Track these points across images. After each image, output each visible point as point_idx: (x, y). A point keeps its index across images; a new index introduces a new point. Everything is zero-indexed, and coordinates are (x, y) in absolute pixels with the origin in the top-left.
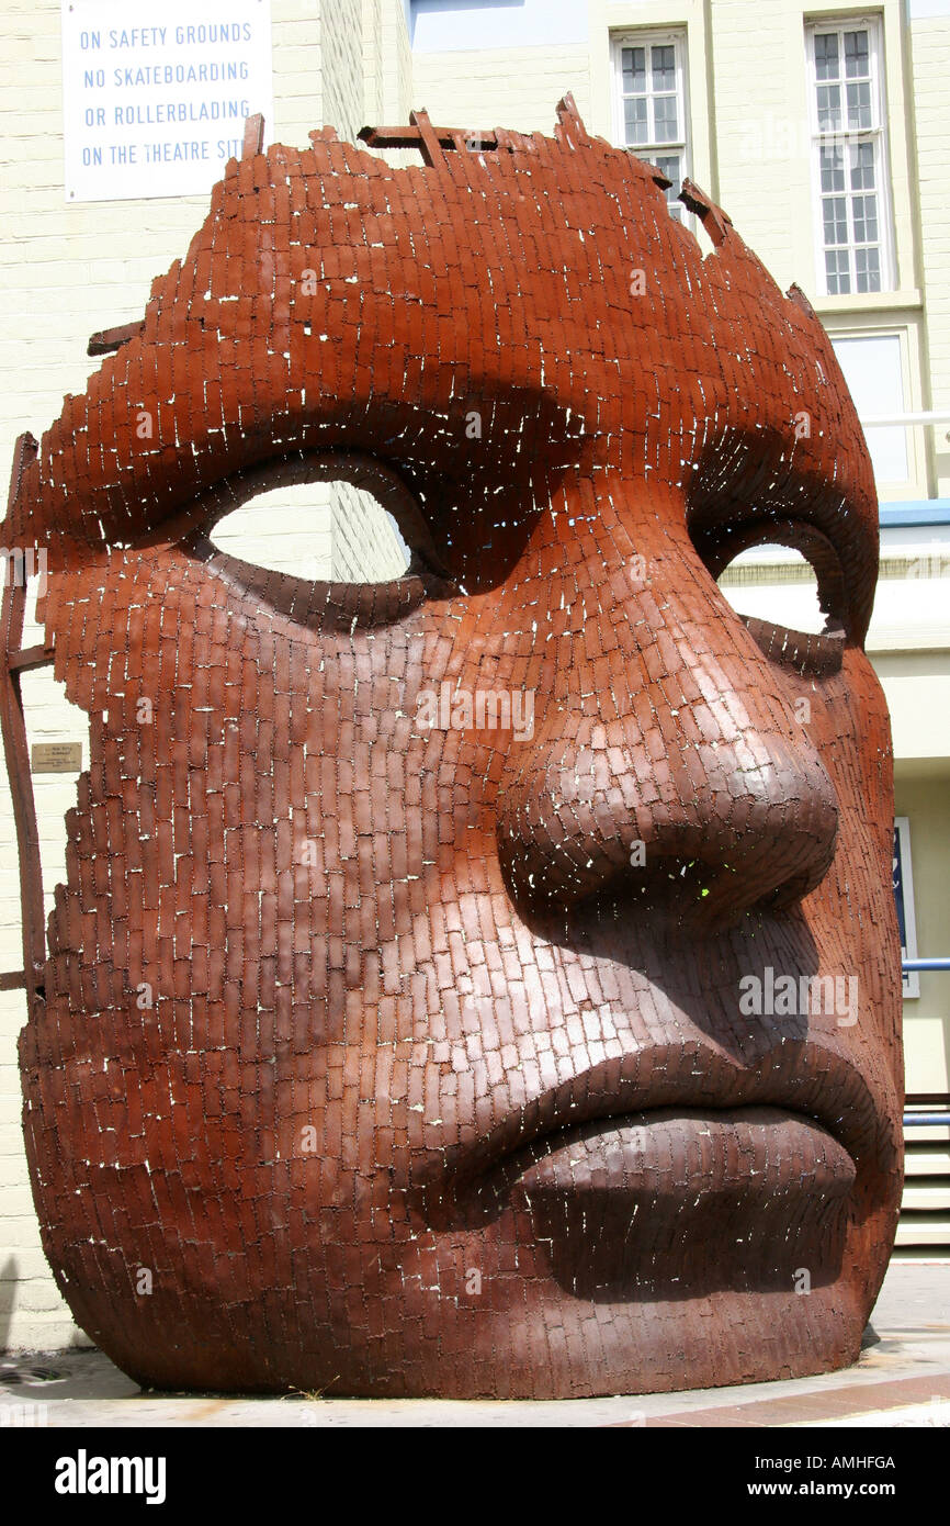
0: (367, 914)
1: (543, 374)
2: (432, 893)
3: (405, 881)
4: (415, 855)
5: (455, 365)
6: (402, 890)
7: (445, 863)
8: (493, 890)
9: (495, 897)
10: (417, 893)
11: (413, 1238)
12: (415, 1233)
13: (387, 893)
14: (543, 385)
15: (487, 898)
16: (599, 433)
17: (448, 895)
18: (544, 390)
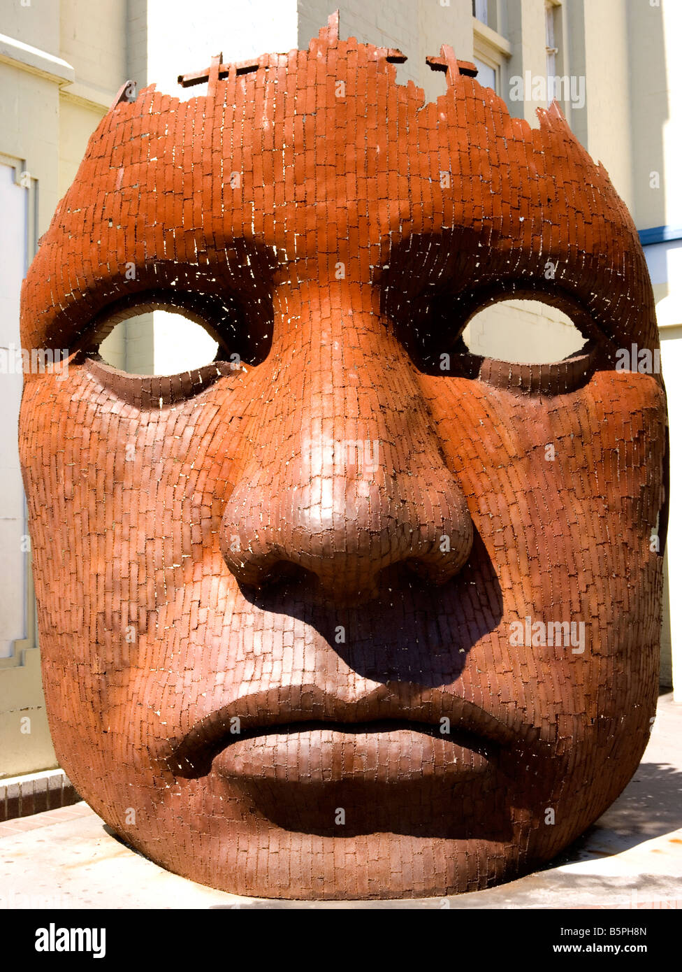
0: (150, 588)
1: (253, 225)
2: (188, 576)
3: (172, 568)
4: (178, 551)
5: (194, 230)
6: (170, 573)
7: (197, 556)
8: (223, 574)
9: (223, 578)
10: (179, 575)
11: (167, 787)
12: (168, 784)
13: (161, 576)
14: (254, 233)
15: (218, 579)
16: (298, 258)
17: (198, 576)
18: (254, 236)
